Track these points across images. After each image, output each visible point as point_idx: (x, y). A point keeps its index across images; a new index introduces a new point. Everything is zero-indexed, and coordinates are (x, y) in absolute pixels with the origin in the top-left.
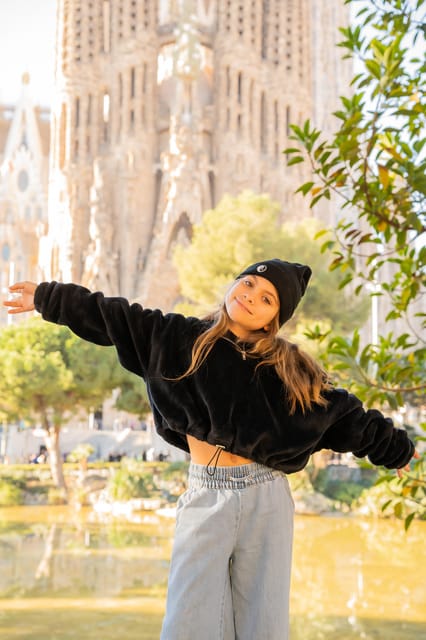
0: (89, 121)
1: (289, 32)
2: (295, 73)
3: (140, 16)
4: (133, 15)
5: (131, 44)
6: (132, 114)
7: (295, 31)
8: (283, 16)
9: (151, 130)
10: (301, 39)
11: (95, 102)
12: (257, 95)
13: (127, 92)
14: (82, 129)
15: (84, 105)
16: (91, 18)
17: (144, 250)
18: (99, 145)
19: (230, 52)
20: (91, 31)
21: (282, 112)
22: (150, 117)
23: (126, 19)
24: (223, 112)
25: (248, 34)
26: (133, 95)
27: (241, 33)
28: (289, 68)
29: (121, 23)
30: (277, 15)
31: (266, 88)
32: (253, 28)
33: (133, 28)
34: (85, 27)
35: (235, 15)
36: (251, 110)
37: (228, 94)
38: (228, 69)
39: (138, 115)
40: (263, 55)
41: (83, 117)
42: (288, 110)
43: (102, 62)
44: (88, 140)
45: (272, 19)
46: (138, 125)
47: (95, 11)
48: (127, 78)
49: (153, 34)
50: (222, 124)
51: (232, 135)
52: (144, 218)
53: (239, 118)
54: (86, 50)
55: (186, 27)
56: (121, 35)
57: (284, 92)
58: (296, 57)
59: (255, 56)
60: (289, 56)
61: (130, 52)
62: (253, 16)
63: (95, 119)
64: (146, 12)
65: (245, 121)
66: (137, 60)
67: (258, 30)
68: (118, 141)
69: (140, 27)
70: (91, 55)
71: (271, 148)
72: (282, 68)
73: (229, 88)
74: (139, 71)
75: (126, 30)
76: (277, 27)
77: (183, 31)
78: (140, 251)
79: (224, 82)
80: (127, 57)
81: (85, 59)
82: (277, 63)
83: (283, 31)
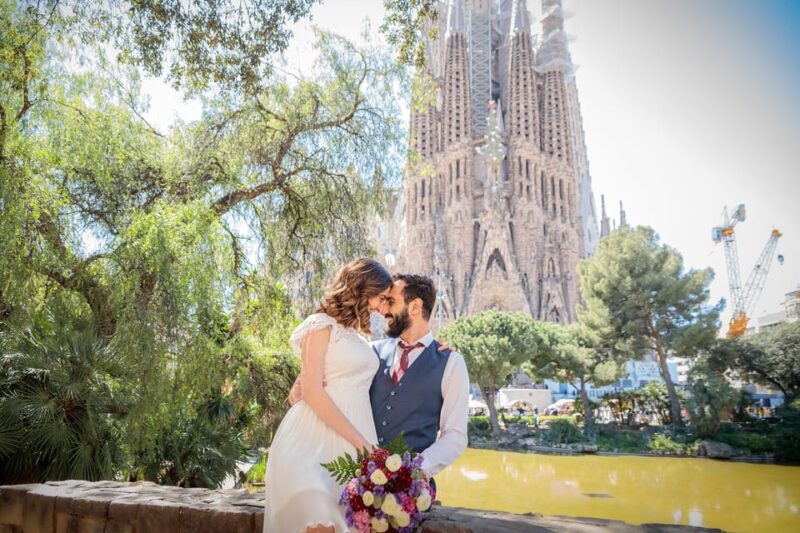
0: (430, 193)
1: (558, 134)
2: (564, 159)
3: (462, 128)
4: (458, 128)
5: (457, 145)
6: (458, 187)
7: (563, 133)
8: (554, 125)
9: (470, 197)
10: (566, 138)
11: (434, 181)
12: (539, 173)
13: (454, 175)
14: (426, 198)
15: (427, 183)
16: (431, 131)
17: (469, 274)
18: (437, 208)
19: (521, 147)
20: (431, 138)
21: (557, 183)
22: (469, 189)
23: (454, 130)
24: (517, 185)
25: (531, 136)
26: (458, 176)
27: (527, 135)
28: (559, 156)
29: (450, 133)
30: (550, 124)
31: (545, 169)
32: (535, 132)
33: (458, 136)
34: (428, 136)
35: (523, 126)
36: (535, 183)
37: (521, 174)
38: (520, 158)
39: (462, 188)
40: (542, 149)
41: (427, 191)
42: (561, 181)
43: (438, 157)
44: (430, 204)
45: (547, 127)
46: (462, 195)
47: (434, 127)
48: (454, 166)
49: (470, 139)
50: (517, 192)
51: (524, 199)
52: (468, 253)
53: (528, 188)
54: (428, 150)
55: (493, 133)
56: (450, 140)
57: (558, 171)
58: (564, 149)
59: (537, 149)
60: (559, 148)
61: (457, 150)
62: (534, 125)
63: (434, 191)
64: (465, 126)
65: (533, 190)
66: (460, 154)
67: (538, 133)
68: (450, 204)
69: (462, 135)
70: (431, 153)
71: (550, 207)
72: (555, 156)
73: (521, 170)
74: (462, 161)
75: (454, 138)
76: (551, 131)
77: (491, 136)
78: (466, 275)
79: (517, 165)
80: (455, 153)
81: (428, 155)
82: (552, 153)
83: (555, 133)
